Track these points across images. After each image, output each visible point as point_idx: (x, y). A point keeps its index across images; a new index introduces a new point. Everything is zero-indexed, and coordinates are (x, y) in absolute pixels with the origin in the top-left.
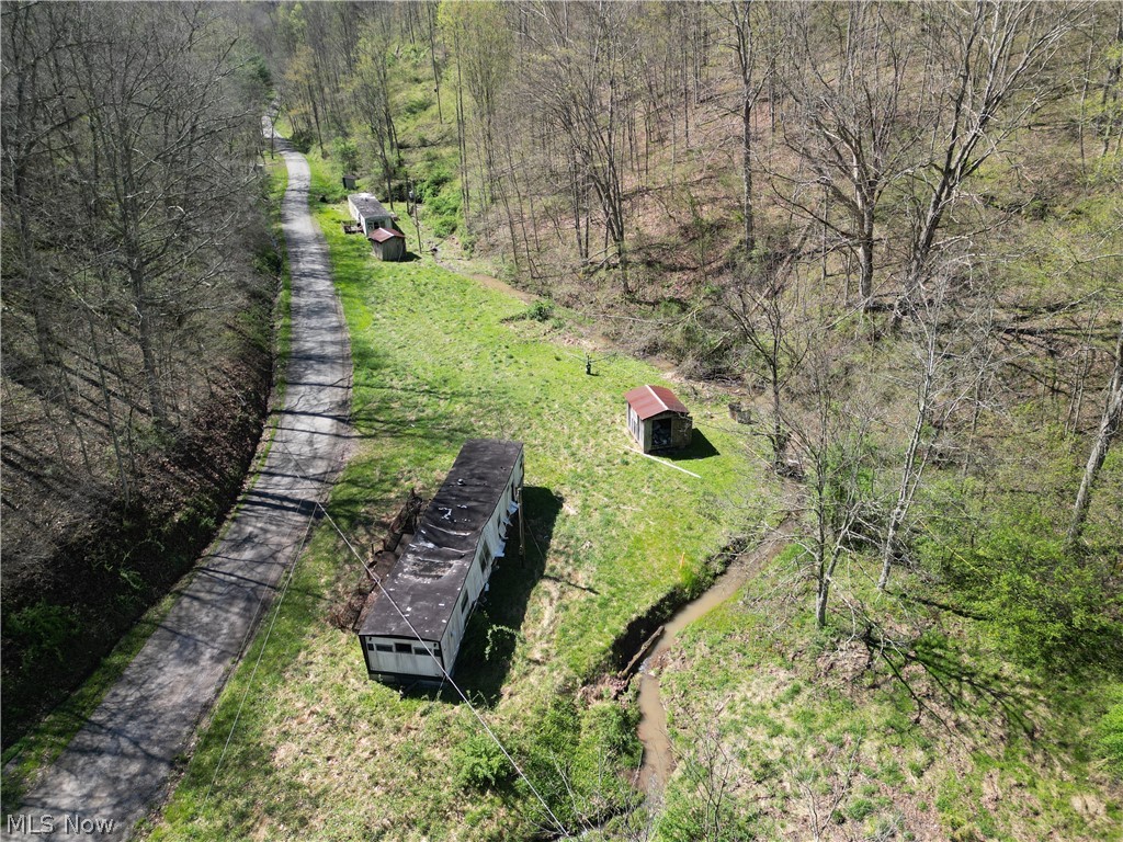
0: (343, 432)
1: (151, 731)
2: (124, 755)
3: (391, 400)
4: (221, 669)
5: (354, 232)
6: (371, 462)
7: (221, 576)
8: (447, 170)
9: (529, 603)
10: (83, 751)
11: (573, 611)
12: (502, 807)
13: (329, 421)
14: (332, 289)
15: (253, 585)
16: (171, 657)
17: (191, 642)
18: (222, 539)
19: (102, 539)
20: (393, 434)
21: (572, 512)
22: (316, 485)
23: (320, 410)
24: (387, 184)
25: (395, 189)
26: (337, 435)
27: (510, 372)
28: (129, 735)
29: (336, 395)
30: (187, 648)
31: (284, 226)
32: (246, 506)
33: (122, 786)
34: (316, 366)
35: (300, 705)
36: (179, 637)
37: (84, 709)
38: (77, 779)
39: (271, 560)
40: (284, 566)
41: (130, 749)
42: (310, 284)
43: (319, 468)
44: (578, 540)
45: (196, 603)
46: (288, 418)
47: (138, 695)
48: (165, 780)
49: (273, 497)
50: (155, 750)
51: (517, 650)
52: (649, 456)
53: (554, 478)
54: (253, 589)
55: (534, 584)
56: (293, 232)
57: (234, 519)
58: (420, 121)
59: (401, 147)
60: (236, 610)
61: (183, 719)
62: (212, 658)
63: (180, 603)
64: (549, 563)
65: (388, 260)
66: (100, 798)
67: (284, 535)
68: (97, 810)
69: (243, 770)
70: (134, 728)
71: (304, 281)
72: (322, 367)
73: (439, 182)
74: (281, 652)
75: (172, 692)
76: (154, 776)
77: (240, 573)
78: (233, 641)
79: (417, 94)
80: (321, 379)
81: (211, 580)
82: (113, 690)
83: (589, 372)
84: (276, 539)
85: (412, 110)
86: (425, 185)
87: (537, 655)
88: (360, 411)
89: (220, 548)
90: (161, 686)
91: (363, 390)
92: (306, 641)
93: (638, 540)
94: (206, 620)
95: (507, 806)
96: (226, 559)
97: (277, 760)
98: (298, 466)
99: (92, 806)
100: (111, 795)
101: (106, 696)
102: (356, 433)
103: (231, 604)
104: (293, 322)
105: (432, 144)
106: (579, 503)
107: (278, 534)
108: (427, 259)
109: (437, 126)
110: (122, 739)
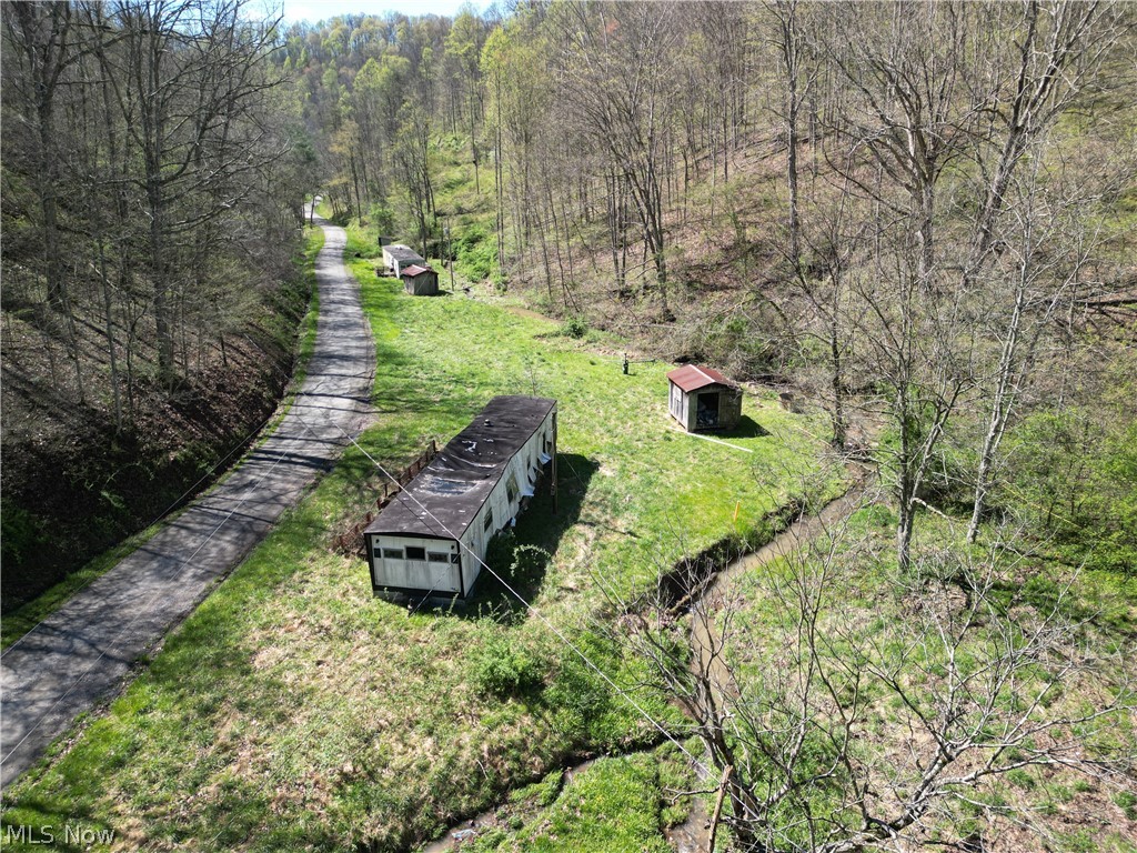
0: (362, 409)
1: (112, 636)
2: (76, 654)
3: (416, 386)
4: (204, 585)
5: (387, 276)
6: (391, 430)
7: (216, 512)
8: (482, 229)
9: (561, 542)
10: (27, 648)
11: (611, 550)
12: (526, 715)
13: (349, 401)
14: (361, 312)
15: (249, 519)
16: (147, 573)
17: (173, 562)
18: (221, 485)
19: (86, 458)
20: (415, 409)
21: (609, 473)
22: (329, 446)
23: (340, 392)
24: (422, 243)
25: (430, 247)
26: (354, 411)
27: (542, 372)
28: (86, 638)
29: (358, 383)
30: (166, 567)
31: (317, 271)
32: (251, 461)
33: (67, 682)
34: (339, 363)
35: (290, 615)
36: (159, 558)
37: (37, 614)
38: (16, 674)
39: (272, 501)
40: (286, 506)
41: (85, 649)
42: (339, 308)
43: (335, 434)
44: (616, 495)
45: (184, 532)
46: (305, 398)
47: (104, 603)
48: (120, 679)
49: (281, 454)
50: (115, 652)
51: (547, 578)
52: (694, 435)
53: (589, 448)
54: (249, 523)
55: (567, 527)
56: (326, 275)
57: (236, 470)
58: (457, 193)
59: (437, 214)
60: (228, 538)
61: (154, 627)
62: (194, 576)
63: (165, 531)
64: (583, 512)
65: (420, 295)
66: (39, 691)
67: (289, 482)
68: (33, 702)
69: (216, 669)
70: (93, 632)
71: (333, 306)
72: (345, 363)
73: (474, 240)
74: (274, 571)
75: (143, 603)
76: (108, 675)
77: (236, 510)
78: (221, 563)
79: (456, 174)
80: (343, 371)
81: (203, 514)
82: (75, 599)
83: (626, 372)
84: (281, 485)
85: (450, 186)
86: (460, 243)
87: (571, 585)
88: (381, 393)
89: (216, 491)
90: (131, 597)
91: (387, 379)
92: (302, 564)
93: (685, 497)
94: (192, 545)
95: (533, 715)
96: (222, 498)
97: (256, 663)
98: (311, 432)
99: (27, 698)
100: (53, 689)
101: (66, 604)
102: (377, 409)
103: (223, 534)
104: (318, 333)
105: (469, 212)
106: (617, 467)
107: (283, 481)
108: (458, 296)
109: (474, 196)
110: (76, 641)
